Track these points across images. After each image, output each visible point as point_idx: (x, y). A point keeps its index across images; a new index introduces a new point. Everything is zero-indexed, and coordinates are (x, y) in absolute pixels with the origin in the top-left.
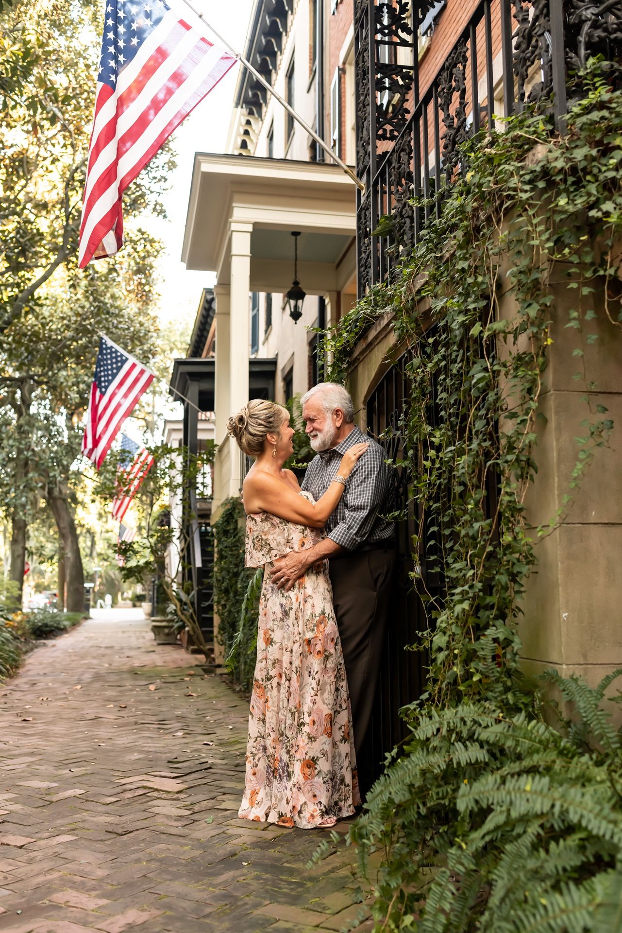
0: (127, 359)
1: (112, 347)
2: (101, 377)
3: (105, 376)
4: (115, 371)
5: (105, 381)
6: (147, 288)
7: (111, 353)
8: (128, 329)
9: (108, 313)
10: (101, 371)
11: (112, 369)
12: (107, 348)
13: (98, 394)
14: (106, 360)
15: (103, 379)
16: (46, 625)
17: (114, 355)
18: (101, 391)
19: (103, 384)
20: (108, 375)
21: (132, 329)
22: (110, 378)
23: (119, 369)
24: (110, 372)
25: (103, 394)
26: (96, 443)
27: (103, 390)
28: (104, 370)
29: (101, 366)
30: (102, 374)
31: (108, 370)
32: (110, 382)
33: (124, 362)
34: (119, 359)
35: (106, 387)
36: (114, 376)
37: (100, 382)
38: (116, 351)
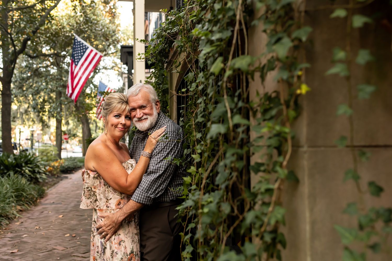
0: (88, 48)
1: (80, 42)
2: (75, 56)
3: (77, 56)
4: (82, 54)
5: (77, 59)
6: (114, 10)
7: (80, 44)
8: (101, 30)
9: (91, 23)
10: (75, 54)
11: (81, 53)
12: (78, 42)
13: (74, 65)
14: (78, 48)
15: (76, 58)
16: (69, 168)
17: (81, 45)
18: (75, 64)
19: (76, 60)
20: (79, 56)
21: (103, 30)
22: (80, 57)
23: (84, 52)
24: (80, 54)
25: (76, 65)
26: (73, 90)
27: (76, 63)
28: (76, 53)
29: (75, 51)
30: (76, 55)
31: (78, 53)
32: (80, 59)
33: (87, 49)
34: (84, 47)
35: (78, 62)
36: (82, 56)
37: (75, 59)
38: (83, 44)
